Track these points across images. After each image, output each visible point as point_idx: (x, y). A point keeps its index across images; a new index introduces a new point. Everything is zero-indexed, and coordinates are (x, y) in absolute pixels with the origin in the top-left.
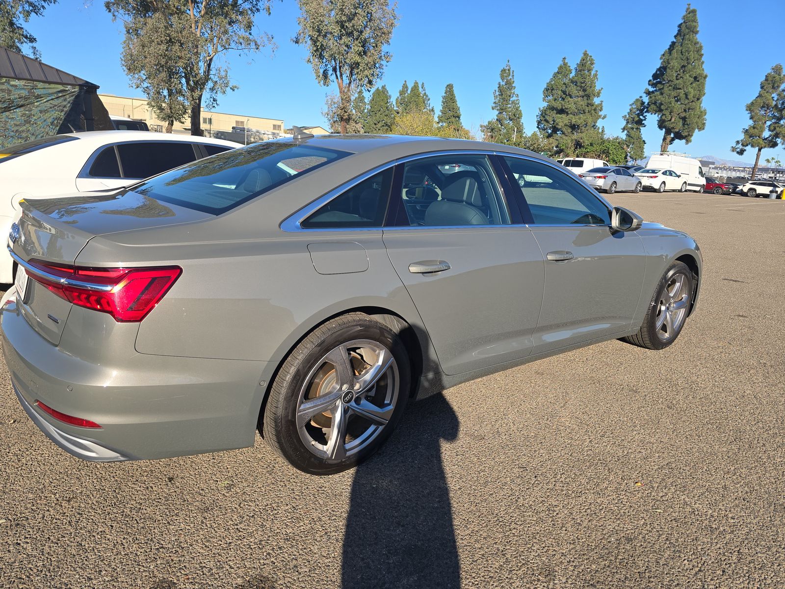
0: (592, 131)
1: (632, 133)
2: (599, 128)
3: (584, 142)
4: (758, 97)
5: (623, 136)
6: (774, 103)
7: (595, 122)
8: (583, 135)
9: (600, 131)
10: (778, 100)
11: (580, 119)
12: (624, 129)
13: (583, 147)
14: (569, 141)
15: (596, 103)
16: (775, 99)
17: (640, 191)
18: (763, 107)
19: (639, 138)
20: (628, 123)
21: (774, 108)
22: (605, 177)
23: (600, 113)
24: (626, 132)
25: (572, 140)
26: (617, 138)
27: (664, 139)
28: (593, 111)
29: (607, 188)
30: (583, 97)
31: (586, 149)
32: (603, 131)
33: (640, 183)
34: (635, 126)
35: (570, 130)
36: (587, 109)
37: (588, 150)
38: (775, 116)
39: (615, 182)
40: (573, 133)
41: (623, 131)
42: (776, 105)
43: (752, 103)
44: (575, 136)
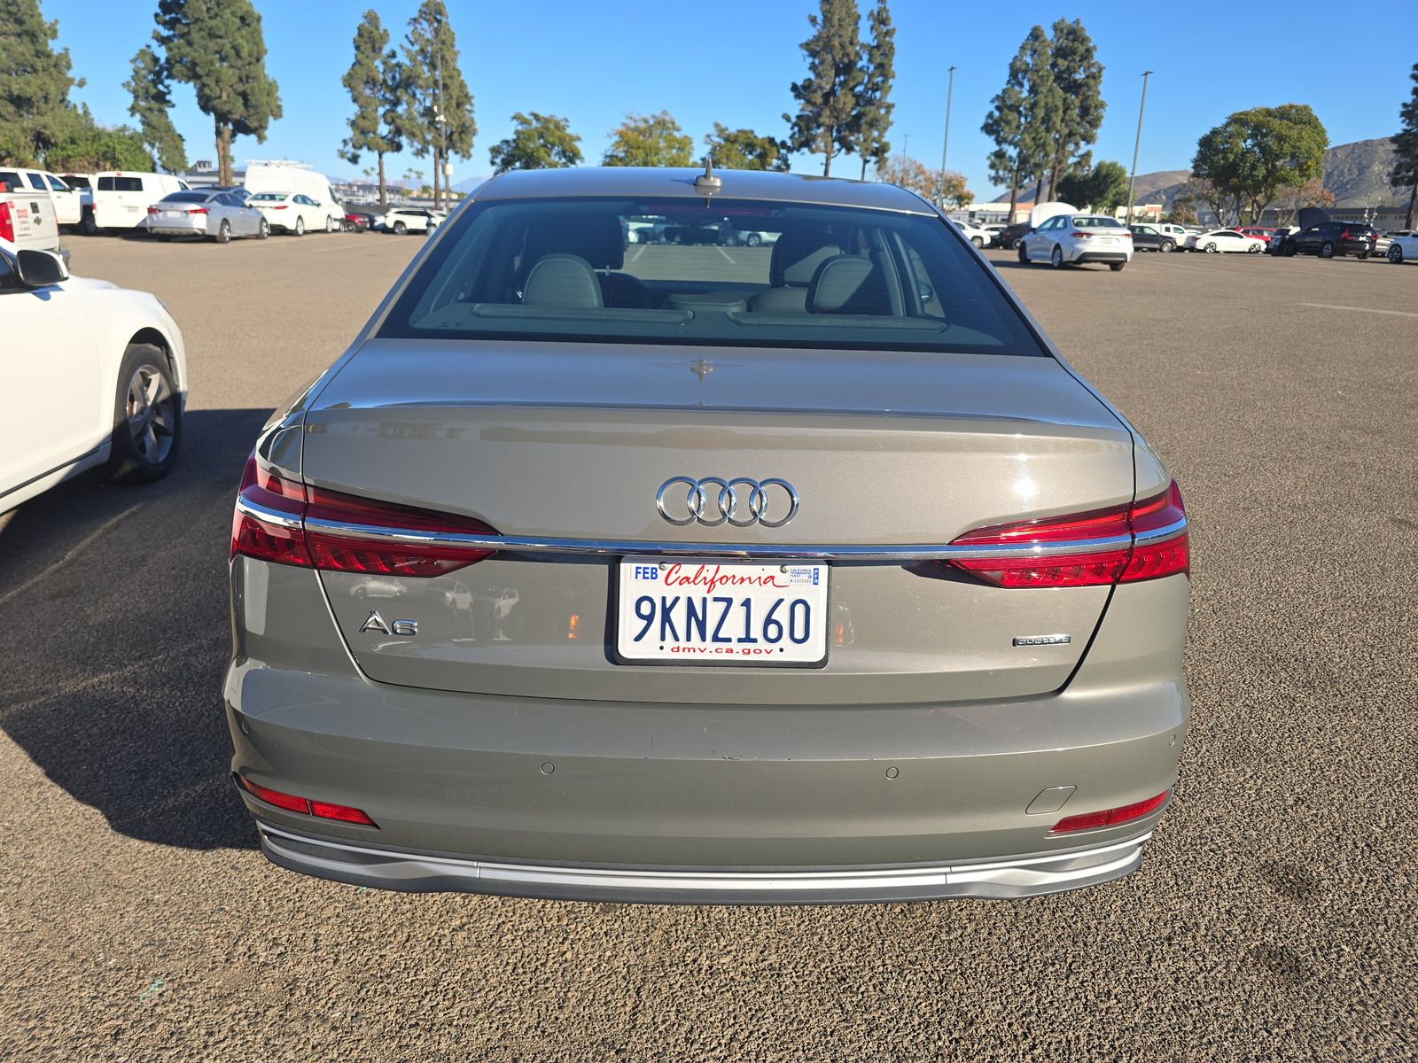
0: (61, 111)
1: (154, 118)
2: (75, 106)
3: (53, 135)
4: (354, 64)
5: (136, 124)
6: (381, 77)
7: (64, 94)
8: (47, 119)
9: (80, 111)
10: (385, 71)
11: (28, 83)
12: (133, 110)
13: (55, 145)
14: (18, 133)
15: (55, 53)
16: (382, 70)
17: (269, 235)
18: (367, 83)
19: (169, 128)
20: (136, 97)
21: (384, 87)
22: (205, 211)
23: (70, 74)
24: (138, 116)
25: (24, 131)
26: (124, 128)
27: (219, 133)
28: (52, 69)
29: (216, 233)
30: (19, 35)
31: (63, 149)
32: (86, 113)
33: (264, 219)
34: (153, 104)
35: (11, 108)
36: (39, 64)
37: (70, 153)
38: (386, 99)
39: (225, 221)
40: (21, 116)
41: (132, 115)
42: (385, 81)
43: (350, 75)
44: (29, 122)
